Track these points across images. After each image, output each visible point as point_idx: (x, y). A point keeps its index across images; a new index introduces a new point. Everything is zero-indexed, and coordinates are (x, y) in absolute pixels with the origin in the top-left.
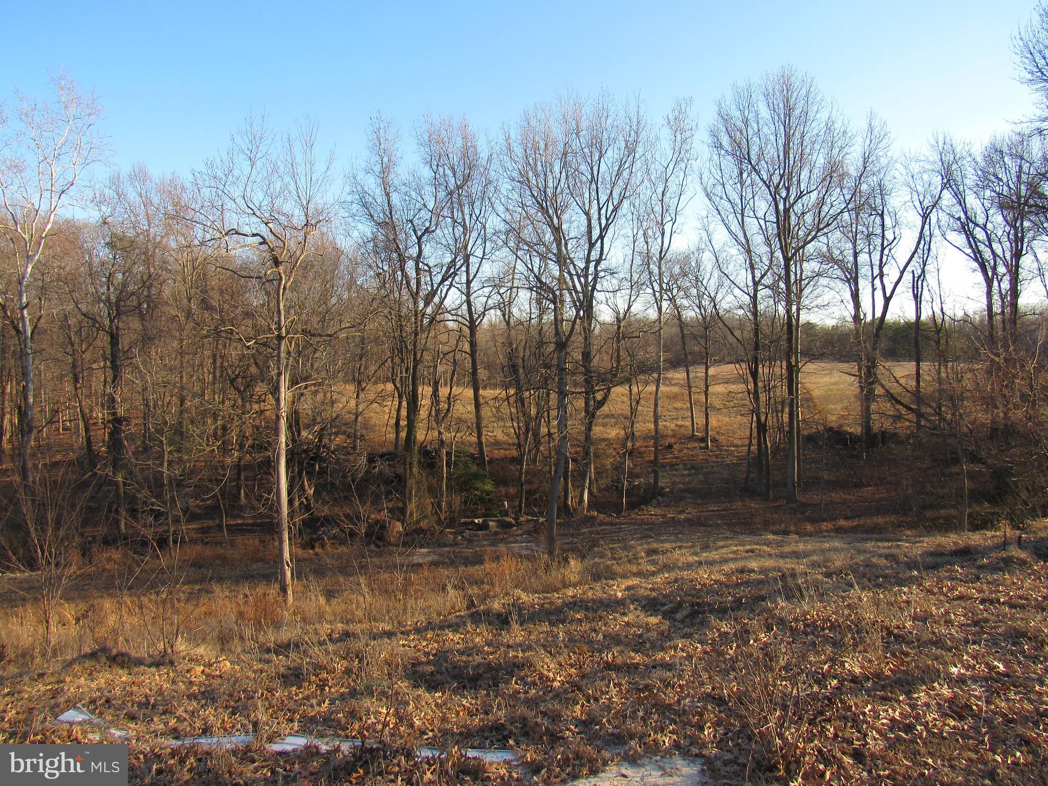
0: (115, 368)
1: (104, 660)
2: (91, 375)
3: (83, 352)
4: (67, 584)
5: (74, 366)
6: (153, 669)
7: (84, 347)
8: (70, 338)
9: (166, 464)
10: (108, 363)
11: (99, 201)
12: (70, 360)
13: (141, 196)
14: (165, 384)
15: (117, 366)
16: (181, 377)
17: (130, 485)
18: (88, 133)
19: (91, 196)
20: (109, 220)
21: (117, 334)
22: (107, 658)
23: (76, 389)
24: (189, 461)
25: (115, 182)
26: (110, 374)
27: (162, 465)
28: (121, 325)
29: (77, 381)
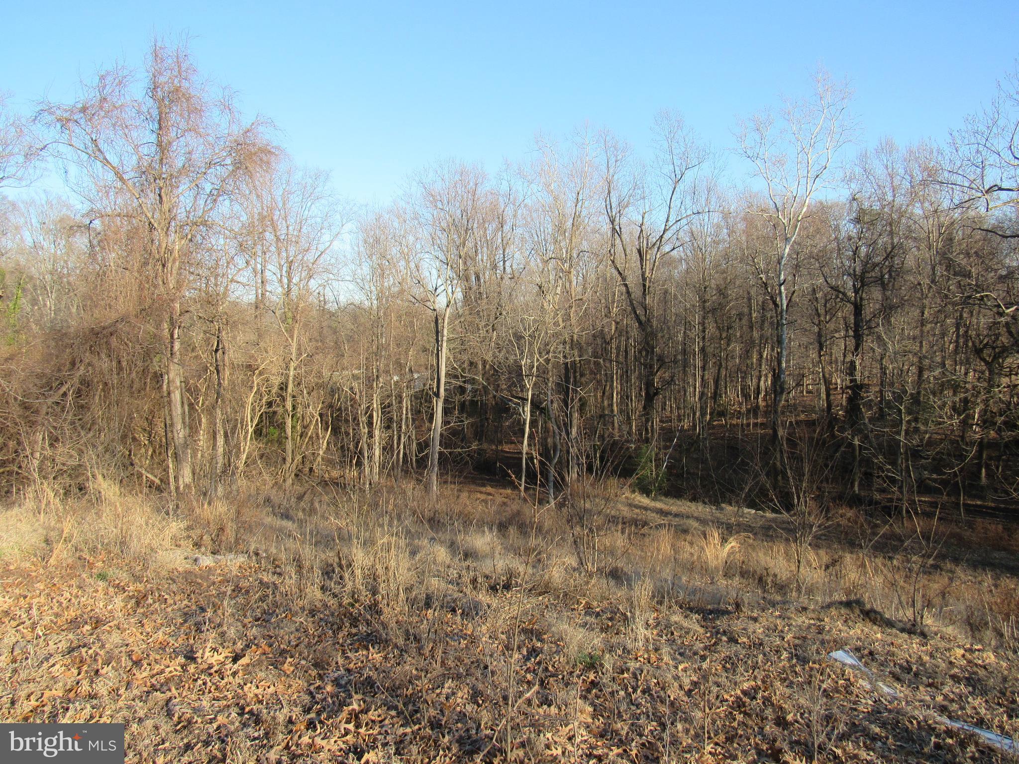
0: (858, 338)
1: (857, 611)
2: (832, 343)
3: (827, 322)
4: (816, 531)
5: (819, 335)
6: (906, 636)
7: (828, 318)
8: (817, 310)
9: (903, 433)
10: (851, 333)
11: (848, 180)
12: (816, 329)
13: (887, 167)
14: (905, 353)
15: (859, 335)
16: (921, 346)
17: (866, 449)
18: (841, 117)
19: (842, 175)
20: (857, 196)
21: (861, 305)
22: (861, 611)
23: (820, 356)
24: (926, 432)
25: (863, 158)
26: (851, 343)
27: (899, 433)
28: (864, 295)
29: (821, 348)
